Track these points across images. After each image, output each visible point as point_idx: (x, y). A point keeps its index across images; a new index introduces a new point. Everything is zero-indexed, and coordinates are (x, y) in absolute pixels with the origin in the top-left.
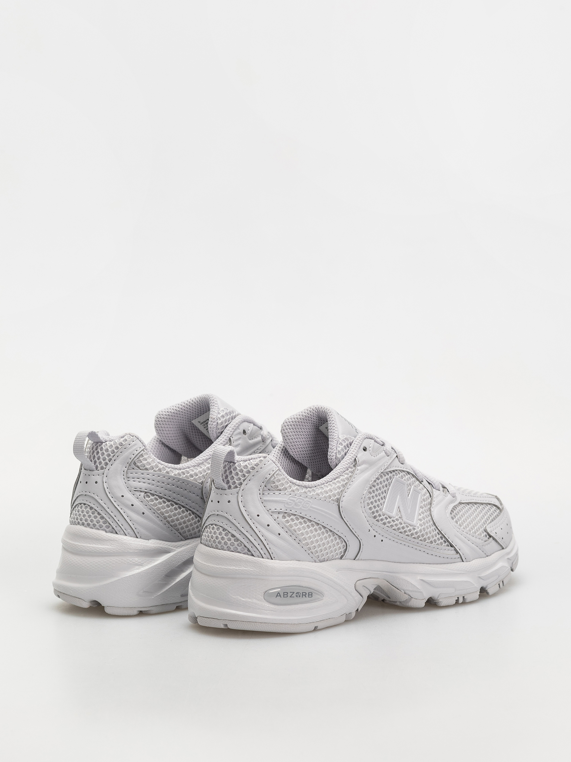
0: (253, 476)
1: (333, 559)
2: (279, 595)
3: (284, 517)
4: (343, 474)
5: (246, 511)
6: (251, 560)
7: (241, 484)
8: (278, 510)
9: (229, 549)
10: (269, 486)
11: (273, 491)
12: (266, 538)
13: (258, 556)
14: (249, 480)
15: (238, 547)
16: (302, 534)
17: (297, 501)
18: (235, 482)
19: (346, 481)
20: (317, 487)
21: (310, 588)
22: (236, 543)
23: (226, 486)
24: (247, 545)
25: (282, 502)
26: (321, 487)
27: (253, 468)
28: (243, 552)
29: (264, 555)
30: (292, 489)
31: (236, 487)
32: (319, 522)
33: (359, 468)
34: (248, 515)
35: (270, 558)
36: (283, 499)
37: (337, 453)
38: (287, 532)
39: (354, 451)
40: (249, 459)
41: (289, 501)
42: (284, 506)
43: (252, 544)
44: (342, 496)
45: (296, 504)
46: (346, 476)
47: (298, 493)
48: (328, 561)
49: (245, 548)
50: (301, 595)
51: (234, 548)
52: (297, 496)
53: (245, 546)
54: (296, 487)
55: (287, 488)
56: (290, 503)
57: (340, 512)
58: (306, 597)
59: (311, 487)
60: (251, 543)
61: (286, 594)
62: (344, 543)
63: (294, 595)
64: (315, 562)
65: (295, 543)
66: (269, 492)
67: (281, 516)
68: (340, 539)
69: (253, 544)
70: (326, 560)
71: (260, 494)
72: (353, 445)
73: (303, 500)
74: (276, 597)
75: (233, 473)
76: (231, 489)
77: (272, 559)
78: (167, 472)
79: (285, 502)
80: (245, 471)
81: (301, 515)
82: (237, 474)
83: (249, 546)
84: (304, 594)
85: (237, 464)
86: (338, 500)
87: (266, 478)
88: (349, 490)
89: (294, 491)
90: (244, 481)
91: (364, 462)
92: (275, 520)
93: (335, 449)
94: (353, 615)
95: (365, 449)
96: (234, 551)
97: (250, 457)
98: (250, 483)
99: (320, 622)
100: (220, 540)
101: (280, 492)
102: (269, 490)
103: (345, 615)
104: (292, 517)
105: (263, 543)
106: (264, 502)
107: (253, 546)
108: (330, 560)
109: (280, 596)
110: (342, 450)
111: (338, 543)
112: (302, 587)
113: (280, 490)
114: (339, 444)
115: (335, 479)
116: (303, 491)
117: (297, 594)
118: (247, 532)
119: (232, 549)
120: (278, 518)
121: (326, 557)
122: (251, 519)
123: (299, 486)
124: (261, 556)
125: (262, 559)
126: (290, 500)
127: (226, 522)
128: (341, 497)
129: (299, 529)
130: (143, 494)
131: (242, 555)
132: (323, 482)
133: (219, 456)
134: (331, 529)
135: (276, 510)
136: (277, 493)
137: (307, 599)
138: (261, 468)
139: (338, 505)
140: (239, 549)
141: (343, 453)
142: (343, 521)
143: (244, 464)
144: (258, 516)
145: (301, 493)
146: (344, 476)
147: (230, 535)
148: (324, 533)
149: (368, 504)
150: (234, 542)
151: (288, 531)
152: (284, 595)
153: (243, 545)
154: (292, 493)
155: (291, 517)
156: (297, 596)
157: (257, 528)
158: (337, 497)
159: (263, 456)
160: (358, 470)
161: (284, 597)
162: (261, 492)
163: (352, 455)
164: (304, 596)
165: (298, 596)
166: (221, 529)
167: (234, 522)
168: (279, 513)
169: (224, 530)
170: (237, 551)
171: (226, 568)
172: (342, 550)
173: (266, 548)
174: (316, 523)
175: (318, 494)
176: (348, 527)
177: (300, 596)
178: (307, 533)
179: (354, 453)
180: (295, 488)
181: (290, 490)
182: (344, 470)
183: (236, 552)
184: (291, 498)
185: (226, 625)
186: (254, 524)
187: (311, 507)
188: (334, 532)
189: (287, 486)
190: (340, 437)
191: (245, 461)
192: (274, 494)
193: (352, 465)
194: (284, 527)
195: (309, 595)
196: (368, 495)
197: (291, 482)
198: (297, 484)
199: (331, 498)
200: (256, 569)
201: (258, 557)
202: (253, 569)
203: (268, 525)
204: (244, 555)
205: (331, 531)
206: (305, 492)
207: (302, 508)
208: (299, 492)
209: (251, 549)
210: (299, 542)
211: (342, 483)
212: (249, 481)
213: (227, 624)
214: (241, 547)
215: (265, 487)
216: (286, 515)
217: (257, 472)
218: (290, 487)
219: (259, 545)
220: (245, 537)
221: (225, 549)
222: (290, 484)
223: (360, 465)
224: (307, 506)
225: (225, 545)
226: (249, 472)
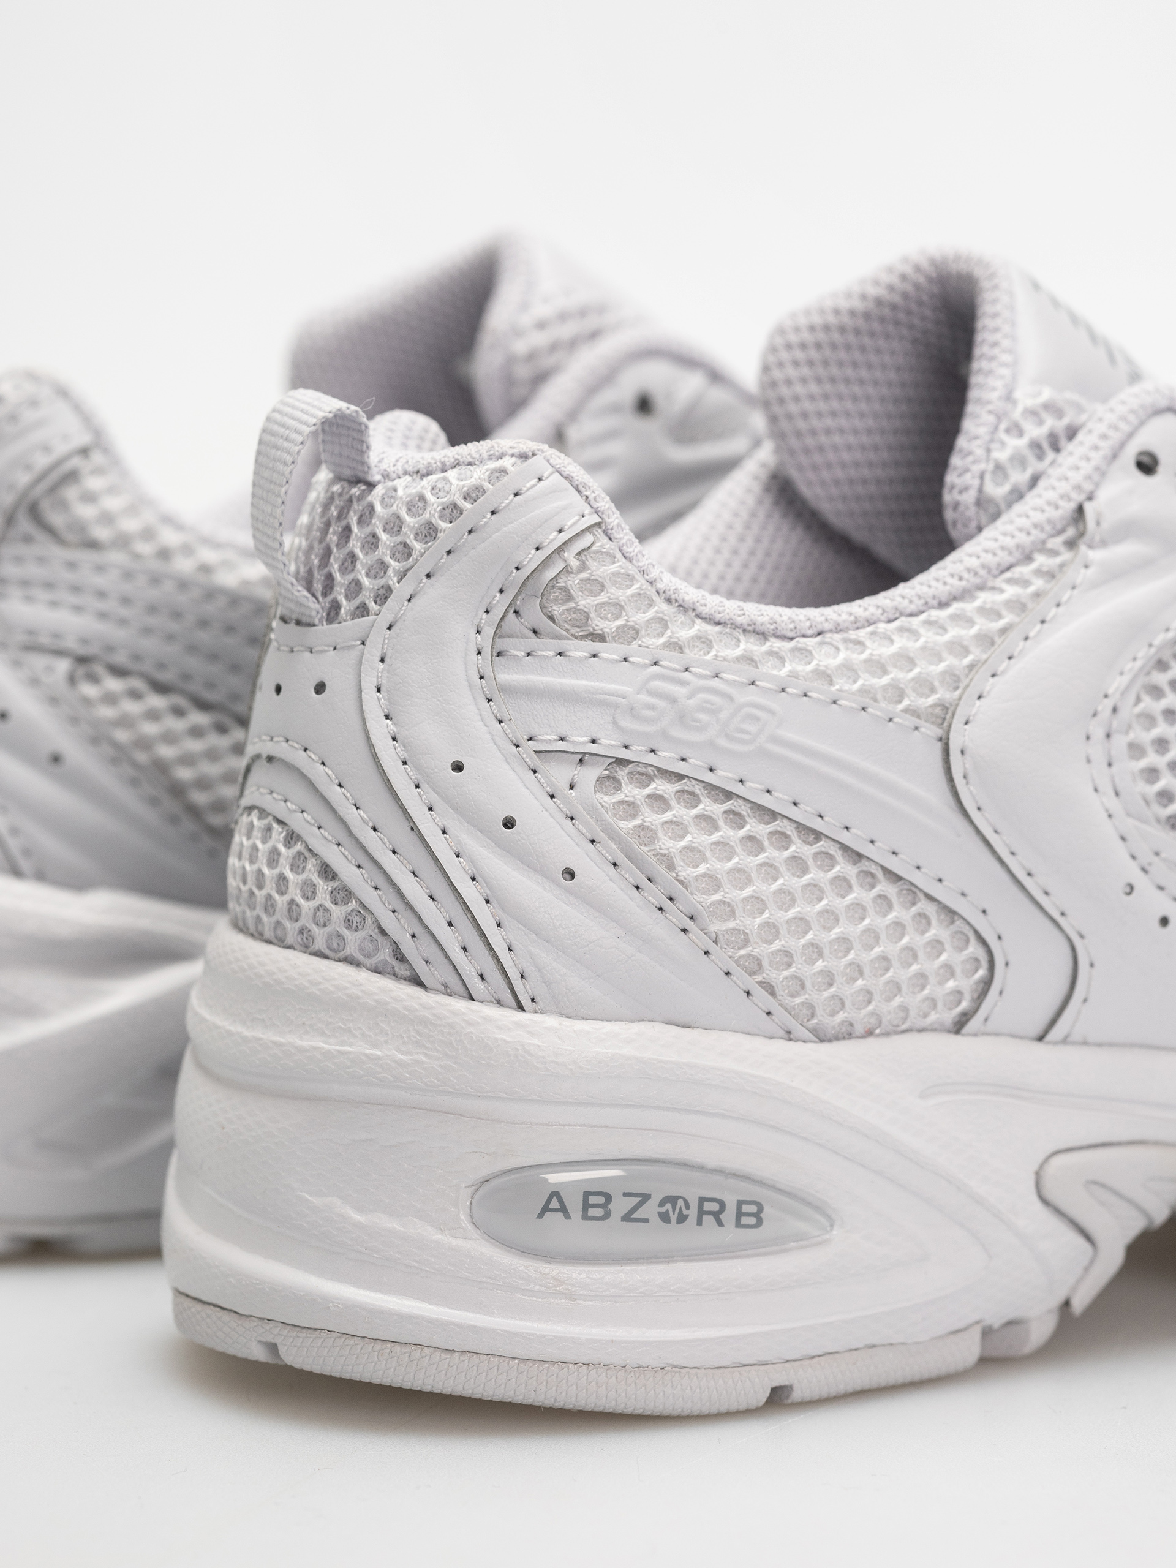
0: (449, 552)
1: (904, 1027)
2: (558, 1206)
3: (609, 782)
4: (999, 582)
5: (394, 739)
6: (405, 1008)
7: (383, 596)
8: (579, 741)
9: (307, 946)
10: (533, 614)
11: (558, 637)
12: (490, 889)
13: (446, 987)
14: (428, 576)
15: (346, 933)
16: (713, 882)
17: (691, 701)
18: (355, 587)
19: (1008, 618)
20: (829, 635)
21: (747, 1178)
22: (338, 912)
23: (315, 608)
24: (389, 922)
25: (602, 704)
26: (851, 641)
27: (452, 511)
28: (373, 961)
29: (475, 984)
30: (669, 633)
31: (363, 610)
32: (817, 824)
33: (1095, 555)
34: (405, 763)
35: (513, 1003)
36: (613, 687)
37: (988, 477)
38: (615, 865)
39: (1077, 468)
40: (443, 464)
41: (644, 698)
42: (615, 723)
43: (415, 921)
44: (973, 691)
45: (682, 718)
46: (1011, 591)
47: (708, 657)
48: (870, 1040)
49: (380, 938)
50: (693, 1213)
51: (330, 936)
52: (695, 675)
53: (383, 932)
54: (699, 626)
55: (643, 632)
56: (652, 708)
57: (951, 780)
58: (720, 1224)
59: (791, 635)
60: (409, 913)
61: (601, 1200)
62: (974, 949)
63: (650, 1210)
64: (789, 1036)
65: (661, 929)
66: (533, 642)
67: (589, 775)
68: (953, 922)
69: (420, 918)
70: (859, 1029)
71: (479, 653)
72: (1080, 437)
73: (731, 699)
74: (541, 1215)
75: (353, 536)
76: (340, 619)
77: (521, 1008)
78: (205, 569)
79: (620, 700)
80: (412, 529)
81: (709, 778)
82: (372, 542)
83: (399, 928)
84: (708, 1207)
85: (379, 490)
86: (944, 715)
87: (517, 569)
88: (1017, 666)
89: (681, 648)
90: (402, 576)
91: (1127, 530)
92: (552, 797)
93: (979, 452)
94: (1041, 1330)
95: (1147, 465)
96: (327, 952)
97: (450, 455)
98: (433, 591)
99: (807, 1362)
100: (269, 891)
101: (597, 646)
102: (535, 632)
103: (976, 1334)
104: (661, 786)
105: (474, 918)
106: (497, 697)
107: (419, 930)
108: (887, 1034)
109: (563, 1209)
110: (1019, 461)
111: (937, 946)
112: (701, 1168)
113: (601, 638)
114: (1008, 431)
115: (942, 605)
116: (738, 652)
117: (668, 1206)
118: (394, 852)
119: (320, 944)
120: (572, 787)
121: (861, 1017)
122: (417, 787)
123: (719, 623)
124: (462, 990)
125: (461, 1005)
126: (652, 693)
127: (299, 794)
128: (960, 699)
129: (694, 854)
130: (63, 666)
131: (363, 976)
132: (867, 614)
133: (280, 442)
134: (893, 864)
135: (562, 746)
136: (579, 650)
137: (730, 1233)
138: (493, 513)
139: (940, 739)
140: (353, 941)
141: (1019, 477)
142: (971, 830)
143: (414, 491)
144: (458, 767)
145: (725, 659)
146: (1002, 591)
147: (311, 865)
148: (850, 887)
149: (1136, 750)
150: (328, 904)
151: (622, 859)
152: (586, 1206)
153: (369, 921)
154: (671, 661)
155: (653, 785)
156: (665, 1217)
157: (444, 832)
158: (943, 694)
159: (516, 451)
160: (1086, 567)
161: (585, 1217)
162: (485, 641)
163: (1064, 487)
164: (708, 1219)
165: (674, 1218)
166: (278, 834)
167: (335, 794)
168: (581, 761)
169: (292, 838)
170: (341, 954)
171: (281, 1045)
172: (967, 984)
173: (489, 944)
174: (801, 827)
175: (825, 676)
176: (1002, 862)
177: (682, 1218)
178: (741, 876)
179: (1076, 477)
180: (693, 632)
181: (662, 640)
182: (1006, 559)
183: (339, 960)
184: (657, 684)
185: (273, 1348)
186: (430, 809)
187: (775, 740)
188: (912, 884)
189: (639, 618)
190: (1018, 394)
191: (423, 476)
192: (560, 654)
193: (1060, 540)
194: (601, 836)
195: (740, 1214)
196: (1138, 700)
197: (669, 601)
198: (705, 611)
199: (900, 702)
200: (426, 1055)
201: (447, 991)
202: (409, 1053)
203: (509, 824)
204: (375, 977)
205: (894, 877)
206: (748, 659)
207: (722, 742)
208: (713, 653)
209: (408, 947)
210: (689, 925)
211: (982, 625)
212: (425, 580)
213: (278, 1341)
214: (361, 934)
215: (511, 615)
216: (622, 774)
217: (470, 532)
218: (663, 623)
219: (450, 924)
220: (381, 882)
221: (290, 940)
222: (664, 607)
223: (1104, 543)
224: (748, 733)
225: (290, 918)
226: (429, 532)
